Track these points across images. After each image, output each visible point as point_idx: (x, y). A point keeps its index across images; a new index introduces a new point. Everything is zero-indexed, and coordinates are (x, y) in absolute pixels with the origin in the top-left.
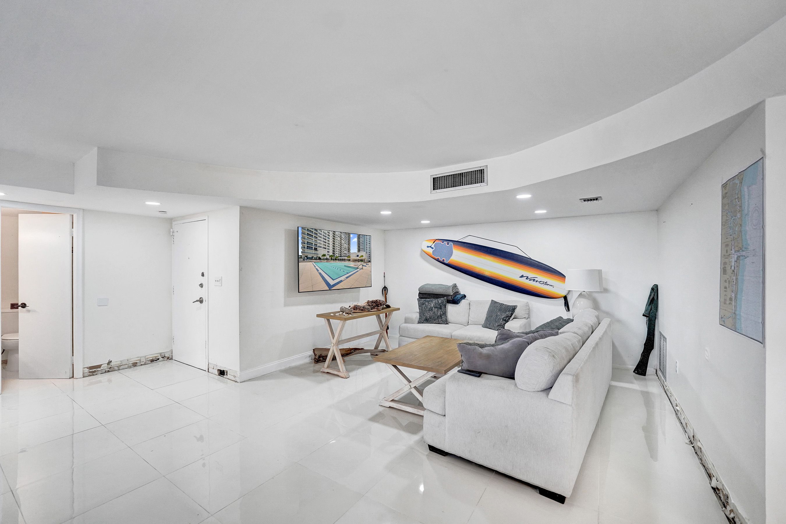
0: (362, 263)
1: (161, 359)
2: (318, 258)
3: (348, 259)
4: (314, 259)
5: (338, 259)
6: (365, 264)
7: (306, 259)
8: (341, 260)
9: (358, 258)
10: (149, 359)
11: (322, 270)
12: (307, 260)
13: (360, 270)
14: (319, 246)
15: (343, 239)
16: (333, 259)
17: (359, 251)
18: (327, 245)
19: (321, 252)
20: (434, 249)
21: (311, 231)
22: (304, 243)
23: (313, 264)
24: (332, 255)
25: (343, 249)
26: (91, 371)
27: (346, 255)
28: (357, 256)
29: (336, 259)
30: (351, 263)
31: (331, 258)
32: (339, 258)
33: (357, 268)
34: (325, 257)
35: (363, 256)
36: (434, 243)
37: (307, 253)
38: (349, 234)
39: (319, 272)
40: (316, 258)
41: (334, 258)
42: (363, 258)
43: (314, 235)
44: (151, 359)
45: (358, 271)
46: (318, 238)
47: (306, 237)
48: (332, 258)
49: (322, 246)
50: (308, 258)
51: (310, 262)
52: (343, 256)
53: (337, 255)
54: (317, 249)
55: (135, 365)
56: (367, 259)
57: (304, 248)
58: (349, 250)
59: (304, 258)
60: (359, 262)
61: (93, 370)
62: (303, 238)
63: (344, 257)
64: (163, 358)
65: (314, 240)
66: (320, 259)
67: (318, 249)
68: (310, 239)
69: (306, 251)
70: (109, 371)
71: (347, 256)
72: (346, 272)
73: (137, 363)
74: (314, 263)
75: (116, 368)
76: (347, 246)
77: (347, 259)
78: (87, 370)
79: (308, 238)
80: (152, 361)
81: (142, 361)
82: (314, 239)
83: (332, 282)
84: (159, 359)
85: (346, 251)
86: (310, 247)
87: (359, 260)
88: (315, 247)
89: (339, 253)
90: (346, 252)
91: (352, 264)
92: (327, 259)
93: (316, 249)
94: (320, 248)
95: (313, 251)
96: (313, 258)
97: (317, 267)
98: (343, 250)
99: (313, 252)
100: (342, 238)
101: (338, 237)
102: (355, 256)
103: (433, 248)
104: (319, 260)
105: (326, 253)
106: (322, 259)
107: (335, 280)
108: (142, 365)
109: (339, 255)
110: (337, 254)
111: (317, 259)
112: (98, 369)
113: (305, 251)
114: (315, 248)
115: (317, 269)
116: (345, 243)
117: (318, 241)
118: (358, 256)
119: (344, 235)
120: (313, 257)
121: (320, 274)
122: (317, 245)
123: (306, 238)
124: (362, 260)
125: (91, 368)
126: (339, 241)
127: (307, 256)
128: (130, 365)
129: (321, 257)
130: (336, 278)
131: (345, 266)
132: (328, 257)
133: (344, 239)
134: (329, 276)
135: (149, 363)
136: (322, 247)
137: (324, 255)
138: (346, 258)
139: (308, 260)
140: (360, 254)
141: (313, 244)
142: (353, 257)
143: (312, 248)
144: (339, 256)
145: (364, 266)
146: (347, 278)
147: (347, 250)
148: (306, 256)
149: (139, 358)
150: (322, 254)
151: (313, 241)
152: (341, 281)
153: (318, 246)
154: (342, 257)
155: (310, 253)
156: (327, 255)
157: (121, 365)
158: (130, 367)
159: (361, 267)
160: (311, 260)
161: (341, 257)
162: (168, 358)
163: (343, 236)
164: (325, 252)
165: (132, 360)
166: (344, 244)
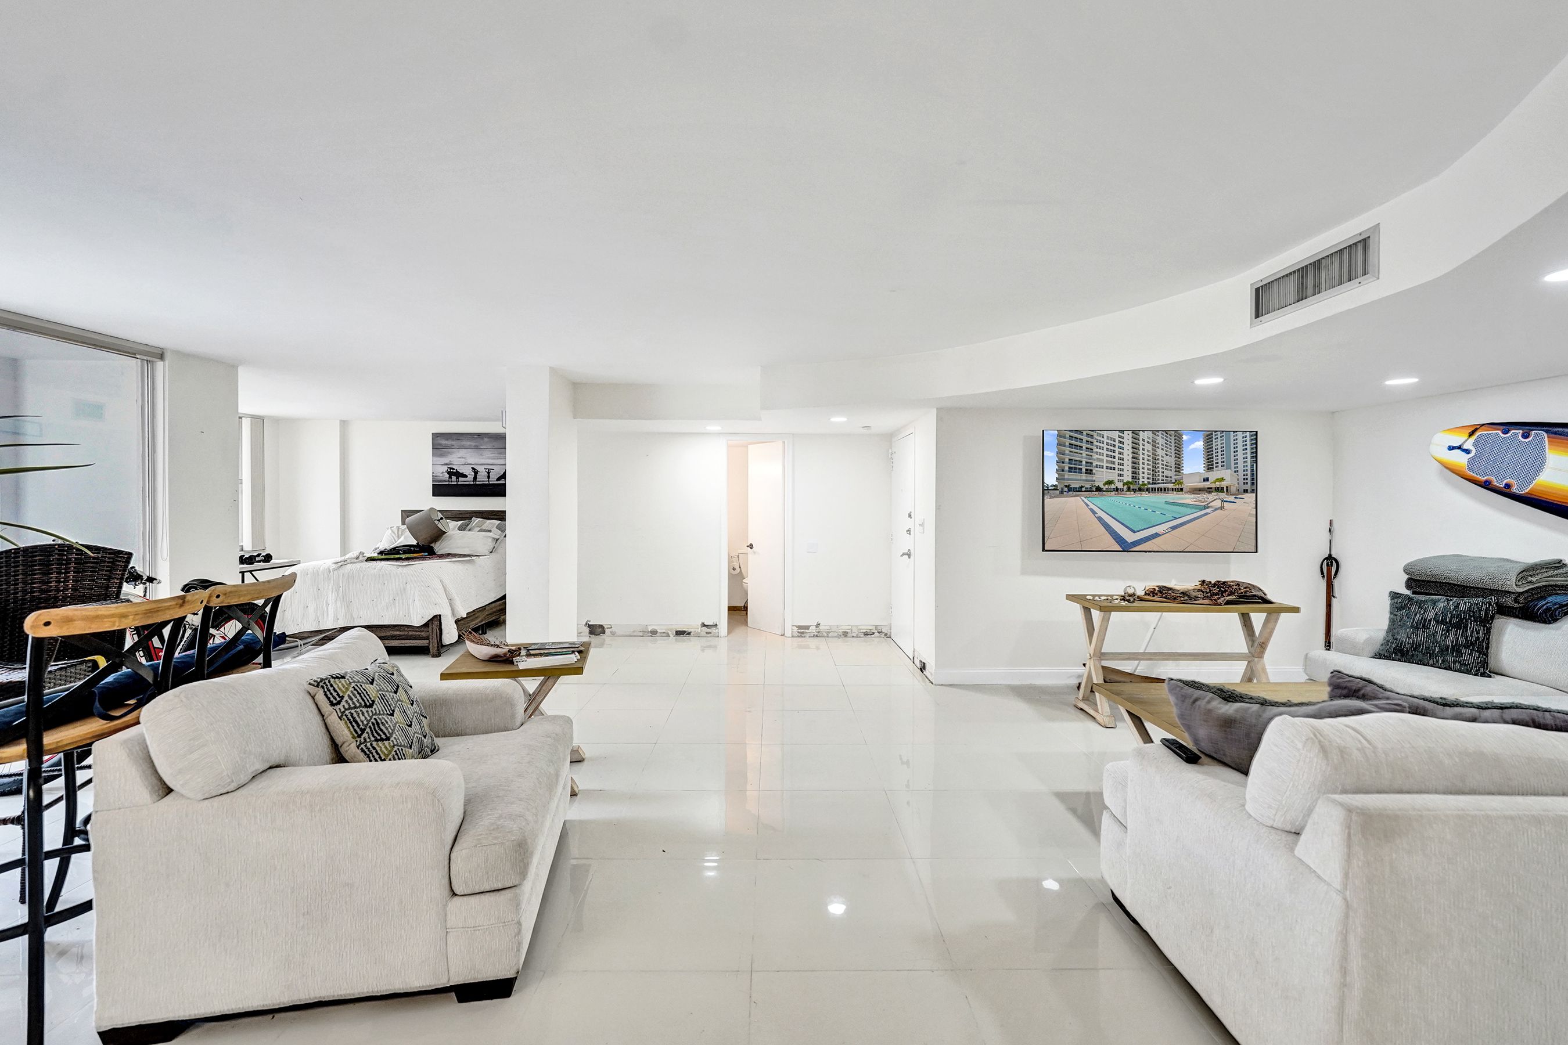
0: (1222, 495)
1: (877, 634)
2: (1094, 489)
3: (1177, 487)
4: (1085, 491)
5: (1147, 490)
6: (1232, 498)
7: (1067, 490)
8: (1153, 490)
9: (1207, 484)
10: (862, 631)
11: (1105, 512)
12: (1068, 492)
13: (1214, 511)
14: (1097, 465)
15: (1160, 447)
16: (1133, 489)
17: (1208, 469)
18: (1116, 461)
19: (1101, 477)
20: (1472, 454)
21: (1077, 438)
22: (1063, 463)
23: (1083, 501)
24: (1130, 480)
25: (1160, 466)
26: (799, 631)
27: (1169, 479)
28: (1204, 480)
29: (1140, 490)
30: (1187, 496)
31: (1129, 489)
32: (1150, 486)
33: (1206, 507)
34: (1113, 486)
35: (1222, 479)
36: (1474, 437)
37: (1068, 479)
38: (1178, 435)
39: (1096, 515)
40: (1089, 489)
41: (1134, 487)
42: (1224, 484)
43: (1085, 446)
44: (865, 631)
45: (1207, 514)
46: (1095, 450)
47: (1067, 450)
48: (1131, 488)
49: (1105, 465)
50: (1070, 489)
51: (1074, 496)
52: (1160, 481)
53: (1143, 480)
54: (1091, 470)
55: (845, 634)
56: (1237, 485)
57: (1063, 471)
58: (1179, 468)
59: (1062, 489)
60: (1210, 492)
61: (802, 631)
62: (1060, 453)
63: (1162, 483)
64: (879, 633)
65: (1084, 455)
66: (1099, 489)
67: (1094, 471)
68: (1077, 453)
69: (1066, 477)
70: (817, 636)
71: (1174, 481)
72: (1169, 516)
73: (847, 633)
74: (1085, 498)
75: (826, 635)
76: (1172, 460)
77: (1174, 487)
78: (796, 629)
79: (1072, 452)
80: (866, 634)
81: (853, 631)
82: (1084, 453)
83: (1130, 537)
84: (874, 633)
85: (1171, 470)
86: (1075, 468)
87: (1211, 488)
88: (1087, 468)
89: (1151, 476)
90: (1171, 473)
91: (1188, 499)
92: (1117, 489)
93: (1089, 472)
94: (1101, 469)
95: (1084, 476)
96: (1083, 489)
97: (1092, 506)
98: (1161, 470)
99: (1084, 478)
100: (1158, 444)
101: (1145, 443)
102: (1198, 480)
103: (1467, 451)
104: (1097, 493)
105: (1116, 478)
106: (1104, 490)
107: (1138, 531)
108: (853, 637)
109: (1151, 481)
110: (1144, 478)
111: (1093, 491)
112: (807, 631)
113: (1064, 476)
114: (1087, 470)
115: (1092, 510)
116: (1167, 455)
117: (1095, 456)
118: (1206, 480)
119: (1162, 438)
120: (1082, 487)
121: (1100, 519)
122: (1091, 463)
123: (1067, 452)
124: (1219, 490)
125: (800, 627)
126: (1148, 451)
127: (1069, 486)
128: (840, 634)
129: (1102, 486)
130: (1140, 528)
131: (1167, 503)
132: (1120, 485)
133: (1162, 445)
134: (1123, 524)
135: (861, 636)
136: (1105, 467)
137: (1110, 482)
138: (1170, 486)
139: (1071, 493)
140: (1213, 475)
141: (1084, 463)
142: (1187, 484)
143: (1081, 469)
144: (1149, 483)
145: (1227, 501)
146: (1174, 528)
147: (1173, 469)
148: (1066, 486)
149: (850, 627)
150: (1105, 480)
151: (1082, 457)
152: (1156, 535)
153: (1094, 464)
154: (1159, 483)
155: (1077, 480)
156: (1116, 481)
157: (830, 631)
158: (839, 637)
159: (1218, 503)
160: (1078, 493)
161: (1155, 484)
162: (886, 635)
163: (1161, 441)
164: (1113, 476)
165: (842, 627)
166: (1162, 457)
